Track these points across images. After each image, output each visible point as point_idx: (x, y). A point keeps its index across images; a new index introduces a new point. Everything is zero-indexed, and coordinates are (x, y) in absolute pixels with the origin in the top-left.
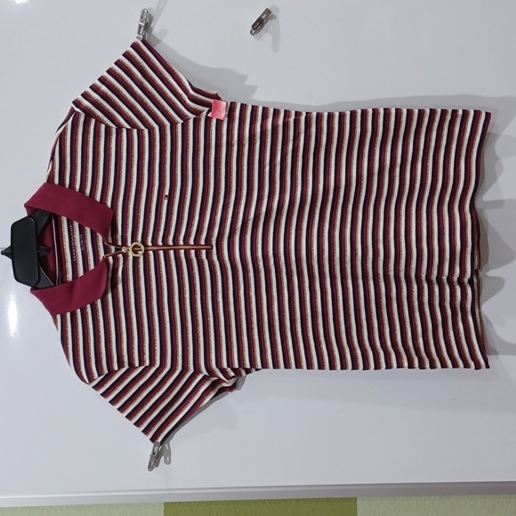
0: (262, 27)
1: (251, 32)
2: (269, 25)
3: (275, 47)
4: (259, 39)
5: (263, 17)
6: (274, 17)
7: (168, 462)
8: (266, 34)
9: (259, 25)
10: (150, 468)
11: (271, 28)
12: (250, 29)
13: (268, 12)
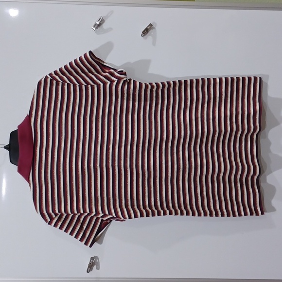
0: (147, 33)
1: (142, 35)
2: (151, 32)
3: (154, 44)
4: (146, 39)
5: (148, 28)
6: (154, 28)
7: (98, 269)
8: (149, 37)
9: (146, 32)
10: (88, 272)
11: (152, 33)
12: (141, 33)
13: (151, 25)
